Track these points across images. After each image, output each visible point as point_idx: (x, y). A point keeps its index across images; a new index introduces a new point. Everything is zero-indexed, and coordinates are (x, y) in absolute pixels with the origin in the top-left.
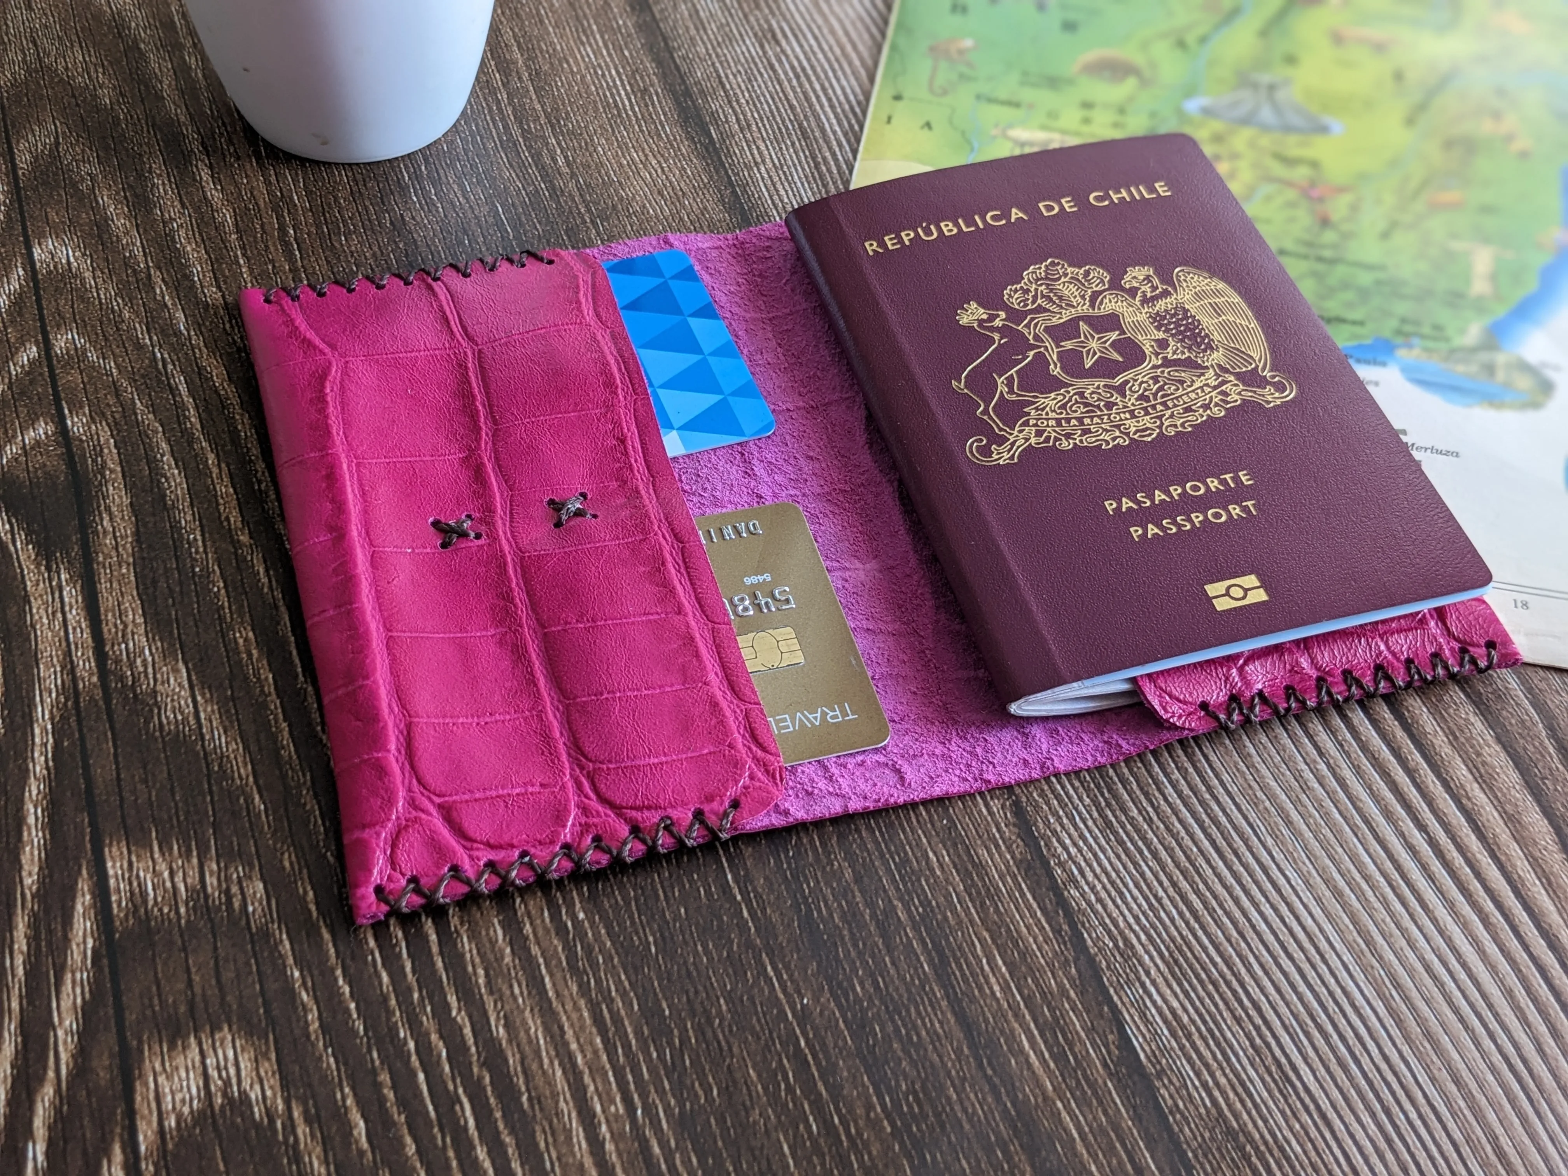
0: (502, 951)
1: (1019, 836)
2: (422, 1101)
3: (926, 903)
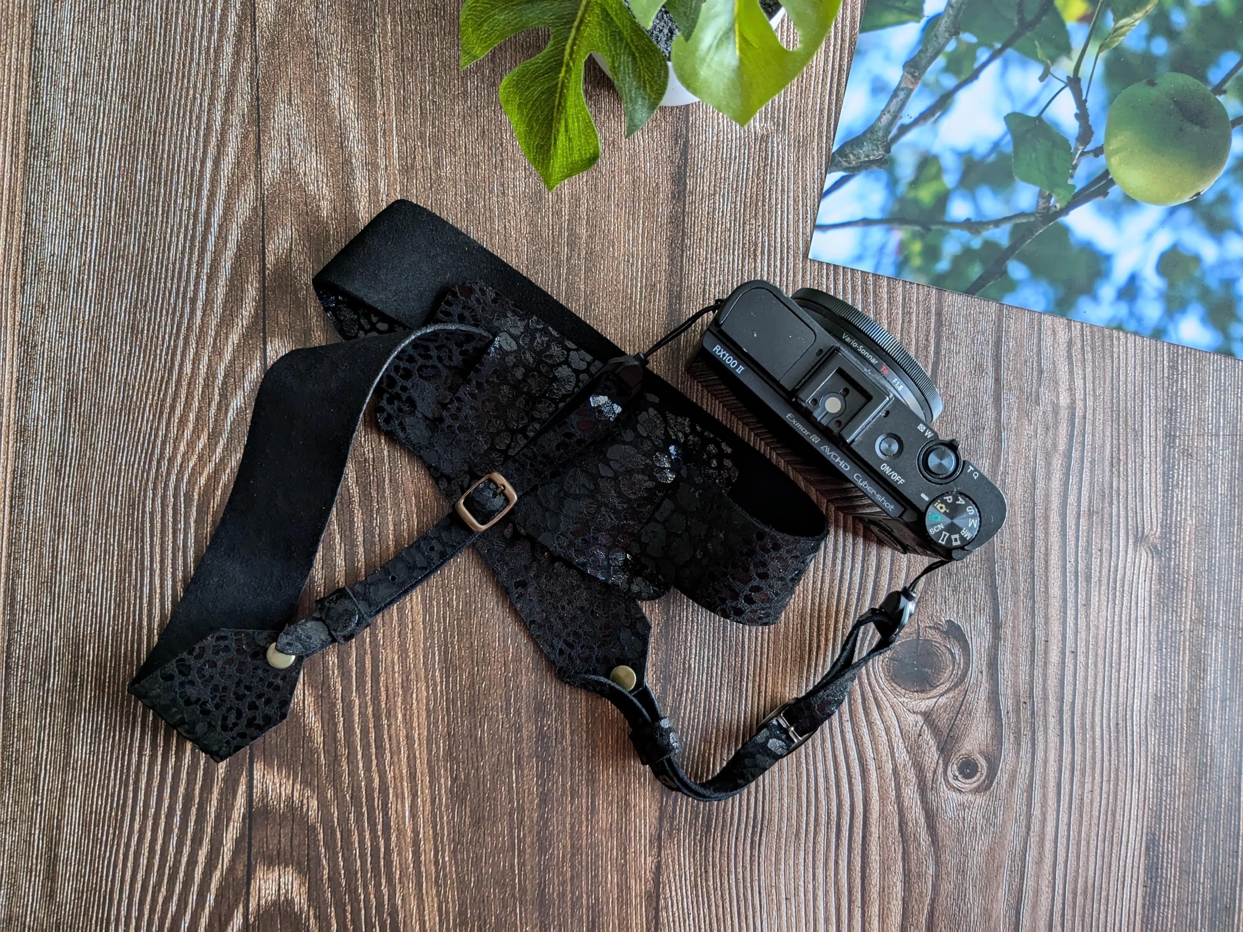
0: (409, 865)
1: (653, 878)
2: (361, 923)
3: (597, 899)
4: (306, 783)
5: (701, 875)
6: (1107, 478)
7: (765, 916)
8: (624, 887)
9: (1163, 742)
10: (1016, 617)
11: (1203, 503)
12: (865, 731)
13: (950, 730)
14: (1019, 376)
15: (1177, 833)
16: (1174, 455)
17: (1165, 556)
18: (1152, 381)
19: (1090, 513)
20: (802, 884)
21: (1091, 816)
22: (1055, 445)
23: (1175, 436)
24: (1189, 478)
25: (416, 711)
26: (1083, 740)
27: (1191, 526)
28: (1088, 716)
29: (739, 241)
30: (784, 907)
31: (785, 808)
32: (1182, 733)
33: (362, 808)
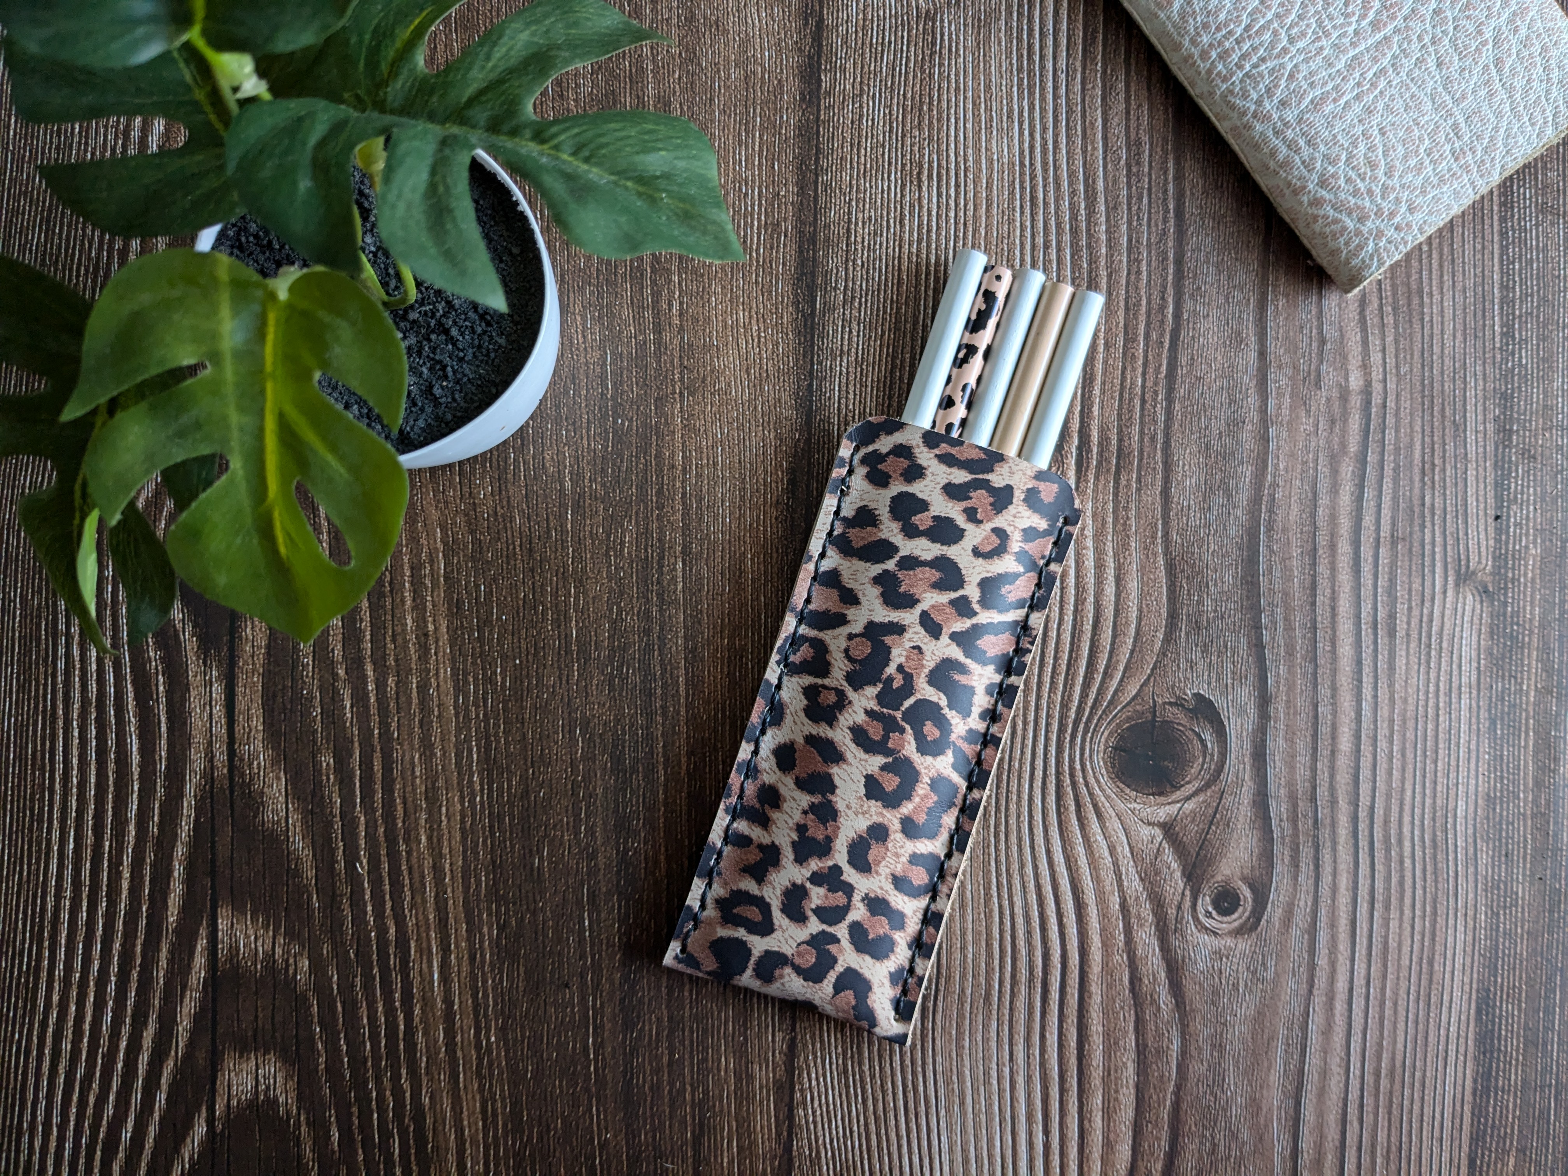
0: (440, 1048)
1: (784, 1063)
2: (373, 1130)
3: (706, 1092)
4: (292, 935)
5: (852, 1057)
6: (1417, 491)
7: (943, 1113)
8: (744, 1076)
9: (1499, 861)
10: (1291, 687)
11: (1552, 524)
12: (1080, 850)
13: (1200, 848)
14: (1293, 348)
15: (1520, 988)
16: (1510, 458)
17: (1499, 600)
18: (1480, 354)
19: (1394, 541)
20: (994, 1066)
21: (1399, 965)
22: (1343, 445)
23: (1511, 430)
24: (1531, 490)
25: (446, 832)
26: (1386, 858)
27: (1535, 557)
28: (1394, 826)
29: (896, 160)
30: (969, 1100)
31: (970, 961)
32: (1525, 848)
33: (372, 970)
